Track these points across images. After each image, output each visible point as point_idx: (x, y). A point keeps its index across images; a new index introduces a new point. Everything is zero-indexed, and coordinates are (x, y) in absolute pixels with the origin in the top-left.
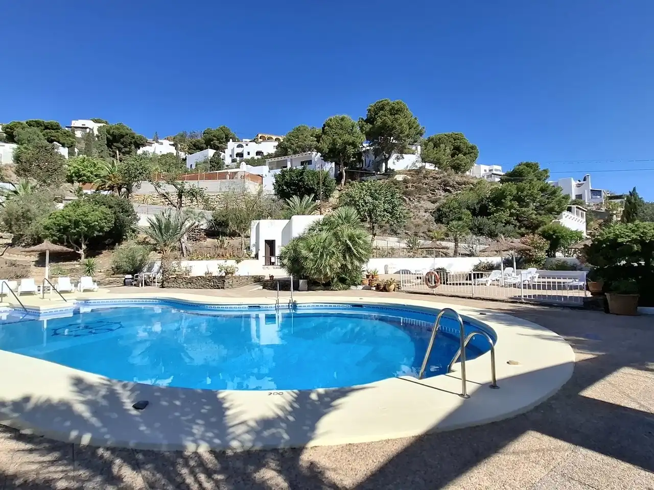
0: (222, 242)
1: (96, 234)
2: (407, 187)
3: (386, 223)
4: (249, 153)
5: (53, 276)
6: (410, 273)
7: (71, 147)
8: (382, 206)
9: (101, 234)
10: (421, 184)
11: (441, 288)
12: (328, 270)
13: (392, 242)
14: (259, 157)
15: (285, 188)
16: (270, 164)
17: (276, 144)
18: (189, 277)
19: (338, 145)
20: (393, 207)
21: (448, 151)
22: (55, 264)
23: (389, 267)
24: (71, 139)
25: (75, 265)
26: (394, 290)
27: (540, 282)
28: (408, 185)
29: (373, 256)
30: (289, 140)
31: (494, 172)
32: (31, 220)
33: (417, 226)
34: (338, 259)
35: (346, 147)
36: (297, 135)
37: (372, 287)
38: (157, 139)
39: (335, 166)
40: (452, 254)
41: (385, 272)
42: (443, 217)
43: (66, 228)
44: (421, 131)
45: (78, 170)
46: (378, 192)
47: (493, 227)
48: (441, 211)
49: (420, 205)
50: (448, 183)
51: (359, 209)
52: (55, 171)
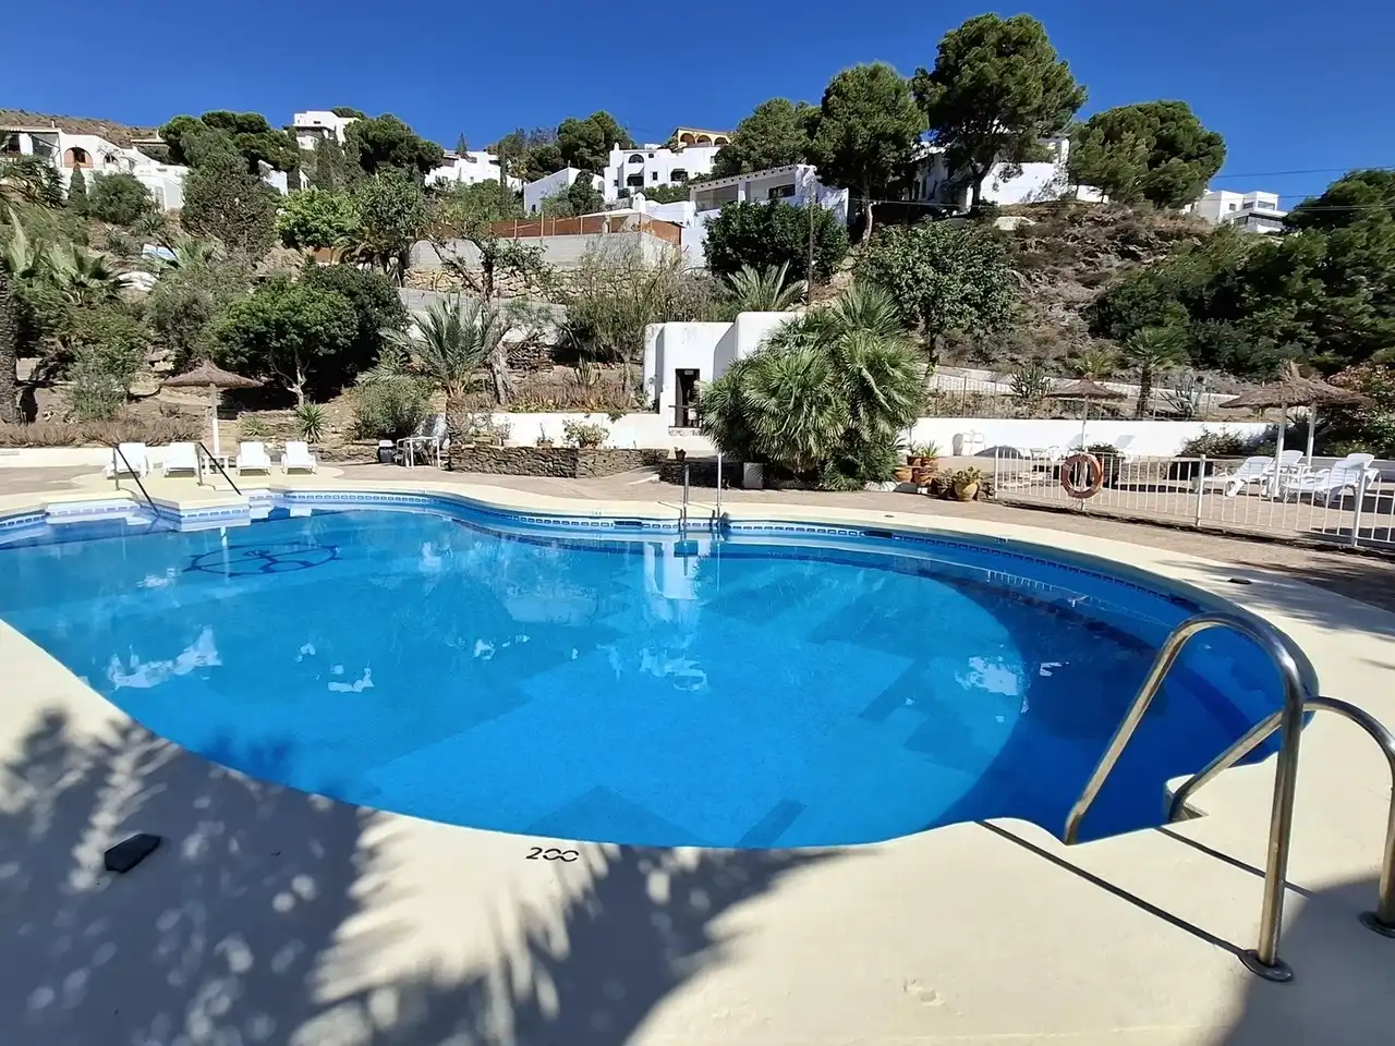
0: (585, 371)
1: (322, 351)
2: (1024, 247)
3: (965, 332)
4: (655, 176)
5: (246, 437)
6: (1014, 456)
7: (292, 170)
8: (957, 288)
9: (333, 351)
10: (1061, 239)
11: (1105, 499)
12: (812, 441)
13: (976, 379)
14: (678, 183)
15: (729, 250)
16: (700, 197)
17: (715, 150)
18: (501, 448)
19: (860, 141)
20: (987, 292)
21: (1142, 149)
22: (251, 414)
23: (966, 438)
24: (290, 153)
25: (287, 416)
26: (975, 498)
27: (1375, 492)
28: (1028, 241)
29: (928, 413)
30: (745, 138)
31: (1257, 210)
32: (202, 322)
33: (1043, 342)
34: (837, 417)
35: (878, 146)
36: (764, 126)
37: (918, 486)
38: (465, 150)
39: (850, 197)
40: (1129, 412)
41: (955, 451)
42: (1111, 322)
43: (260, 337)
44: (1075, 97)
45: (304, 218)
46: (951, 251)
47: (1245, 348)
48: (1109, 305)
49: (1055, 290)
50: (1135, 234)
51: (900, 295)
52: (255, 219)
